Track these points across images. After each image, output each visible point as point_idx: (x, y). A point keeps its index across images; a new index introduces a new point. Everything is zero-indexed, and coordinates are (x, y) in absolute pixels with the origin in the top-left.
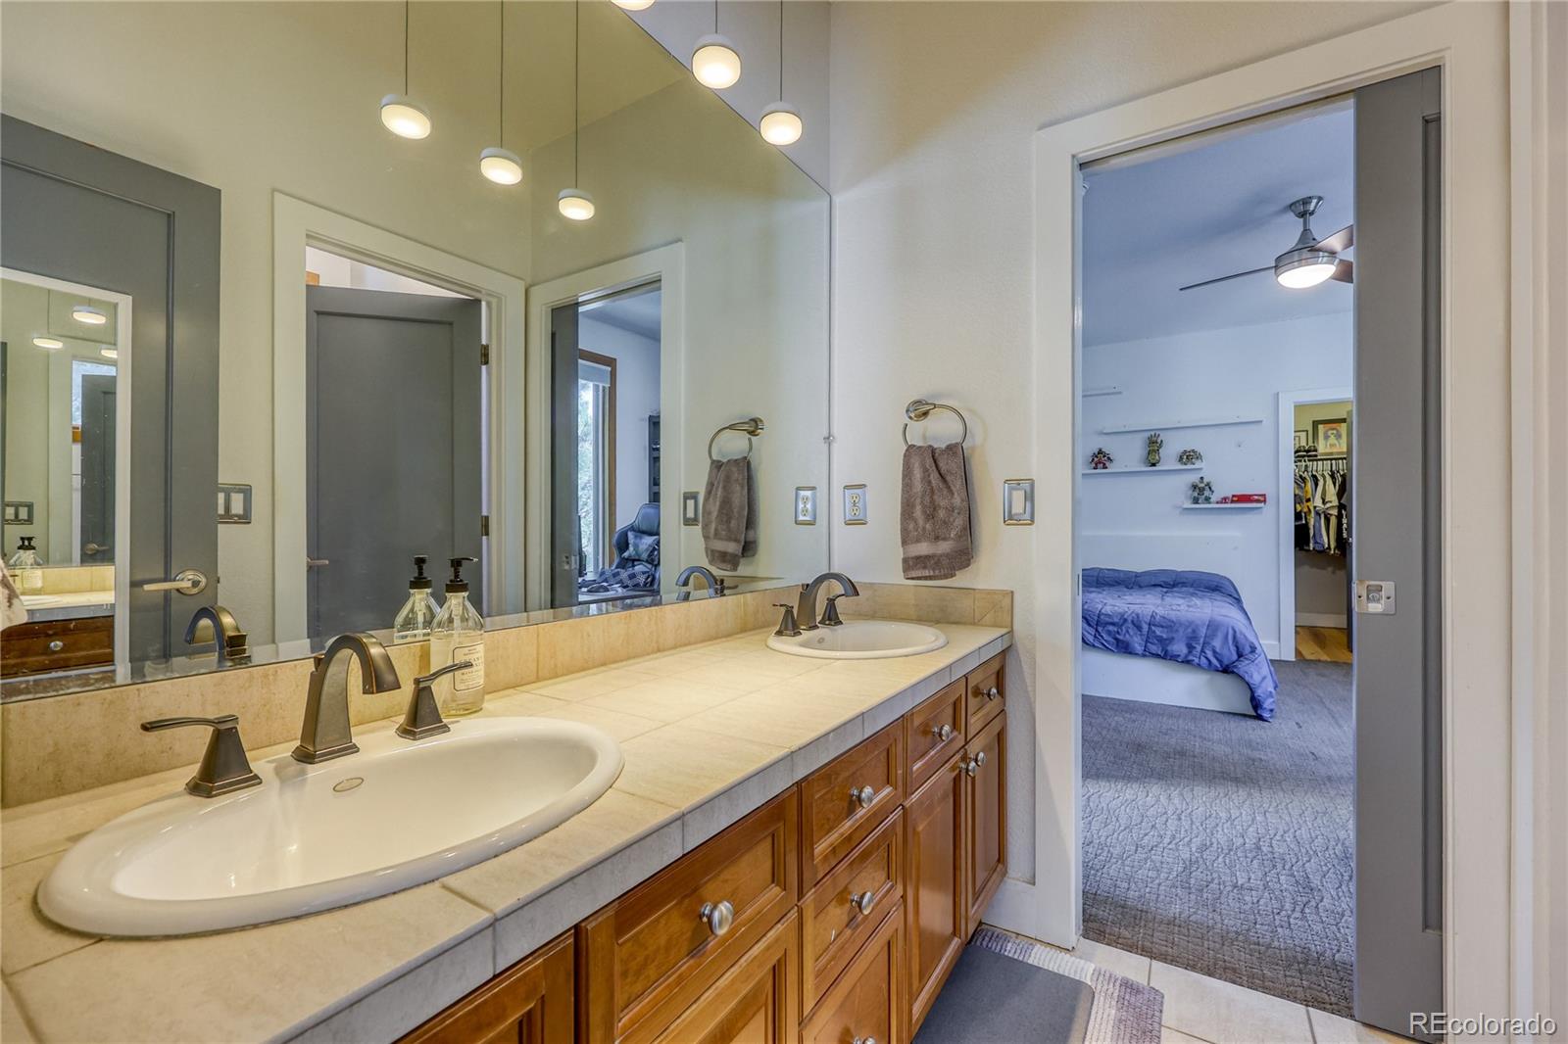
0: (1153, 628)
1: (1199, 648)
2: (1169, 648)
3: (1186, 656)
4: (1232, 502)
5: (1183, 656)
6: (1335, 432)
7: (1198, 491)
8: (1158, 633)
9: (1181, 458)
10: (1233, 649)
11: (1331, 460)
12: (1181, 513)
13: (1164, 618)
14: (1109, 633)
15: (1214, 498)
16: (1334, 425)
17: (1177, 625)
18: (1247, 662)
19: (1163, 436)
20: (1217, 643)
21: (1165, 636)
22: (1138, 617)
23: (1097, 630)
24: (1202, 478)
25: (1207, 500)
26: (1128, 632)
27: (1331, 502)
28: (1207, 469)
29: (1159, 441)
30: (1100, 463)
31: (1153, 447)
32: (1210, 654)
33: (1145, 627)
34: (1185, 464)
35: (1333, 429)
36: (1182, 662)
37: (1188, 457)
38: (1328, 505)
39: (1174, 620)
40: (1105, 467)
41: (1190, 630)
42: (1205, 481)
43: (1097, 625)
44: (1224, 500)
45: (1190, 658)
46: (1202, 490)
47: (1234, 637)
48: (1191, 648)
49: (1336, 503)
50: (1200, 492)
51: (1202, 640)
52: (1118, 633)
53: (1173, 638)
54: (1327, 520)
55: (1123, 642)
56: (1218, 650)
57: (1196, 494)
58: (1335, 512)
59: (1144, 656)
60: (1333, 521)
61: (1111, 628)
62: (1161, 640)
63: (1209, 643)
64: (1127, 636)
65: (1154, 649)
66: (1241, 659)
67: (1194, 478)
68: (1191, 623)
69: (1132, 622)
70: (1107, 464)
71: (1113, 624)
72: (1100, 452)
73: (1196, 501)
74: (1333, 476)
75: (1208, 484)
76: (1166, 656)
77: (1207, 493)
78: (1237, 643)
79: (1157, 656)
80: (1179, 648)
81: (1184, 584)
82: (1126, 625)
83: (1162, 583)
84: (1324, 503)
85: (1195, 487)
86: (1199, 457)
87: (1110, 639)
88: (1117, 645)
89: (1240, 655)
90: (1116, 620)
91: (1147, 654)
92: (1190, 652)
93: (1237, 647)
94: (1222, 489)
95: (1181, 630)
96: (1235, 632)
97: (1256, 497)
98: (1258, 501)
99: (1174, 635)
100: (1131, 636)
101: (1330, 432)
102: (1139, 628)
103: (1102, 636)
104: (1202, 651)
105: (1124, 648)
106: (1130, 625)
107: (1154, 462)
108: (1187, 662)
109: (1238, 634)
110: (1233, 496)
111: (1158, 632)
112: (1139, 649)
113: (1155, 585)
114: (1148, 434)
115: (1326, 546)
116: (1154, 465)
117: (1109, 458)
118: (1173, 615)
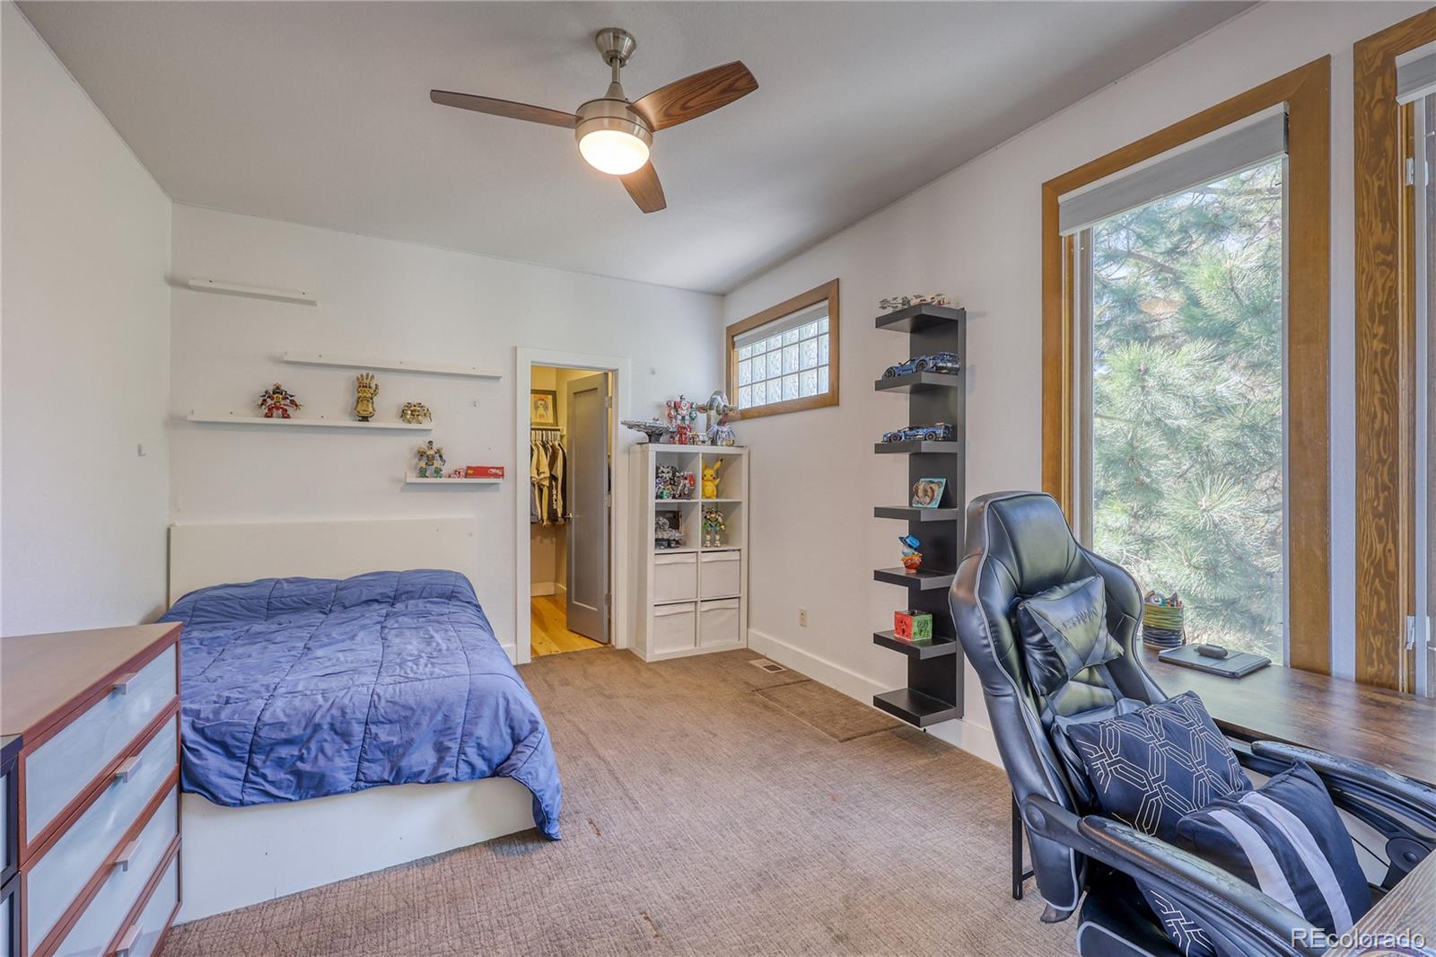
0: (374, 729)
1: (455, 746)
2: (404, 763)
3: (435, 769)
4: (466, 475)
5: (428, 769)
6: (543, 402)
7: (425, 458)
8: (383, 737)
9: (403, 414)
10: (506, 731)
11: (542, 430)
12: (403, 490)
13: (394, 703)
14: (280, 762)
15: (445, 470)
16: (543, 396)
17: (418, 712)
18: (528, 752)
19: (379, 379)
20: (482, 731)
21: (395, 740)
22: (344, 713)
23: (250, 764)
24: (430, 442)
25: (438, 472)
26: (322, 750)
27: (544, 473)
28: (439, 431)
29: (373, 386)
30: (278, 408)
31: (364, 394)
32: (472, 753)
33: (358, 730)
34: (409, 422)
35: (543, 400)
36: (428, 782)
37: (412, 412)
38: (542, 476)
39: (412, 702)
40: (285, 415)
41: (439, 717)
42: (435, 447)
43: (251, 752)
44: (457, 473)
45: (441, 771)
46: (430, 459)
47: (507, 711)
48: (441, 750)
49: (548, 474)
50: (428, 460)
51: (459, 731)
52: (301, 758)
53: (410, 742)
54: (541, 491)
55: (311, 775)
56: (485, 743)
57: (423, 464)
58: (546, 483)
59: (355, 790)
60: (546, 491)
61: (284, 752)
62: (388, 750)
63: (471, 734)
64: (322, 760)
65: (374, 771)
66: (520, 748)
67: (420, 442)
68: (440, 703)
69: (332, 727)
70: (290, 411)
71: (289, 742)
72: (277, 390)
73: (423, 473)
74: (544, 446)
75: (438, 451)
76: (399, 777)
77: (437, 463)
78: (512, 720)
79: (385, 782)
80: (422, 757)
81: (410, 595)
82: (318, 737)
83: (378, 597)
84: (538, 474)
85: (421, 454)
86: (427, 414)
87: (282, 776)
88: (299, 786)
89: (516, 741)
90: (296, 731)
91: (363, 783)
92: (441, 760)
93: (512, 728)
94: (456, 456)
95: (425, 721)
96: (507, 701)
97: (494, 471)
98: (496, 476)
99: (413, 735)
100: (329, 759)
101: (540, 402)
102: (345, 736)
103: (264, 777)
104: (461, 752)
105: (313, 786)
106: (326, 734)
107: (364, 414)
108: (437, 780)
109: (512, 706)
110: (469, 468)
111: (383, 734)
112: (345, 779)
113: (368, 602)
114: (357, 373)
115: (540, 517)
116: (365, 419)
117: (293, 402)
118: (409, 693)
